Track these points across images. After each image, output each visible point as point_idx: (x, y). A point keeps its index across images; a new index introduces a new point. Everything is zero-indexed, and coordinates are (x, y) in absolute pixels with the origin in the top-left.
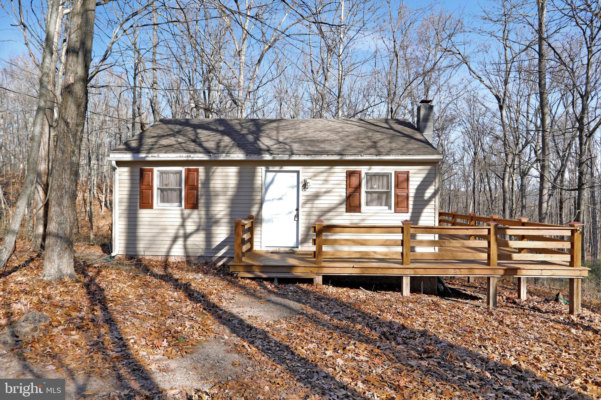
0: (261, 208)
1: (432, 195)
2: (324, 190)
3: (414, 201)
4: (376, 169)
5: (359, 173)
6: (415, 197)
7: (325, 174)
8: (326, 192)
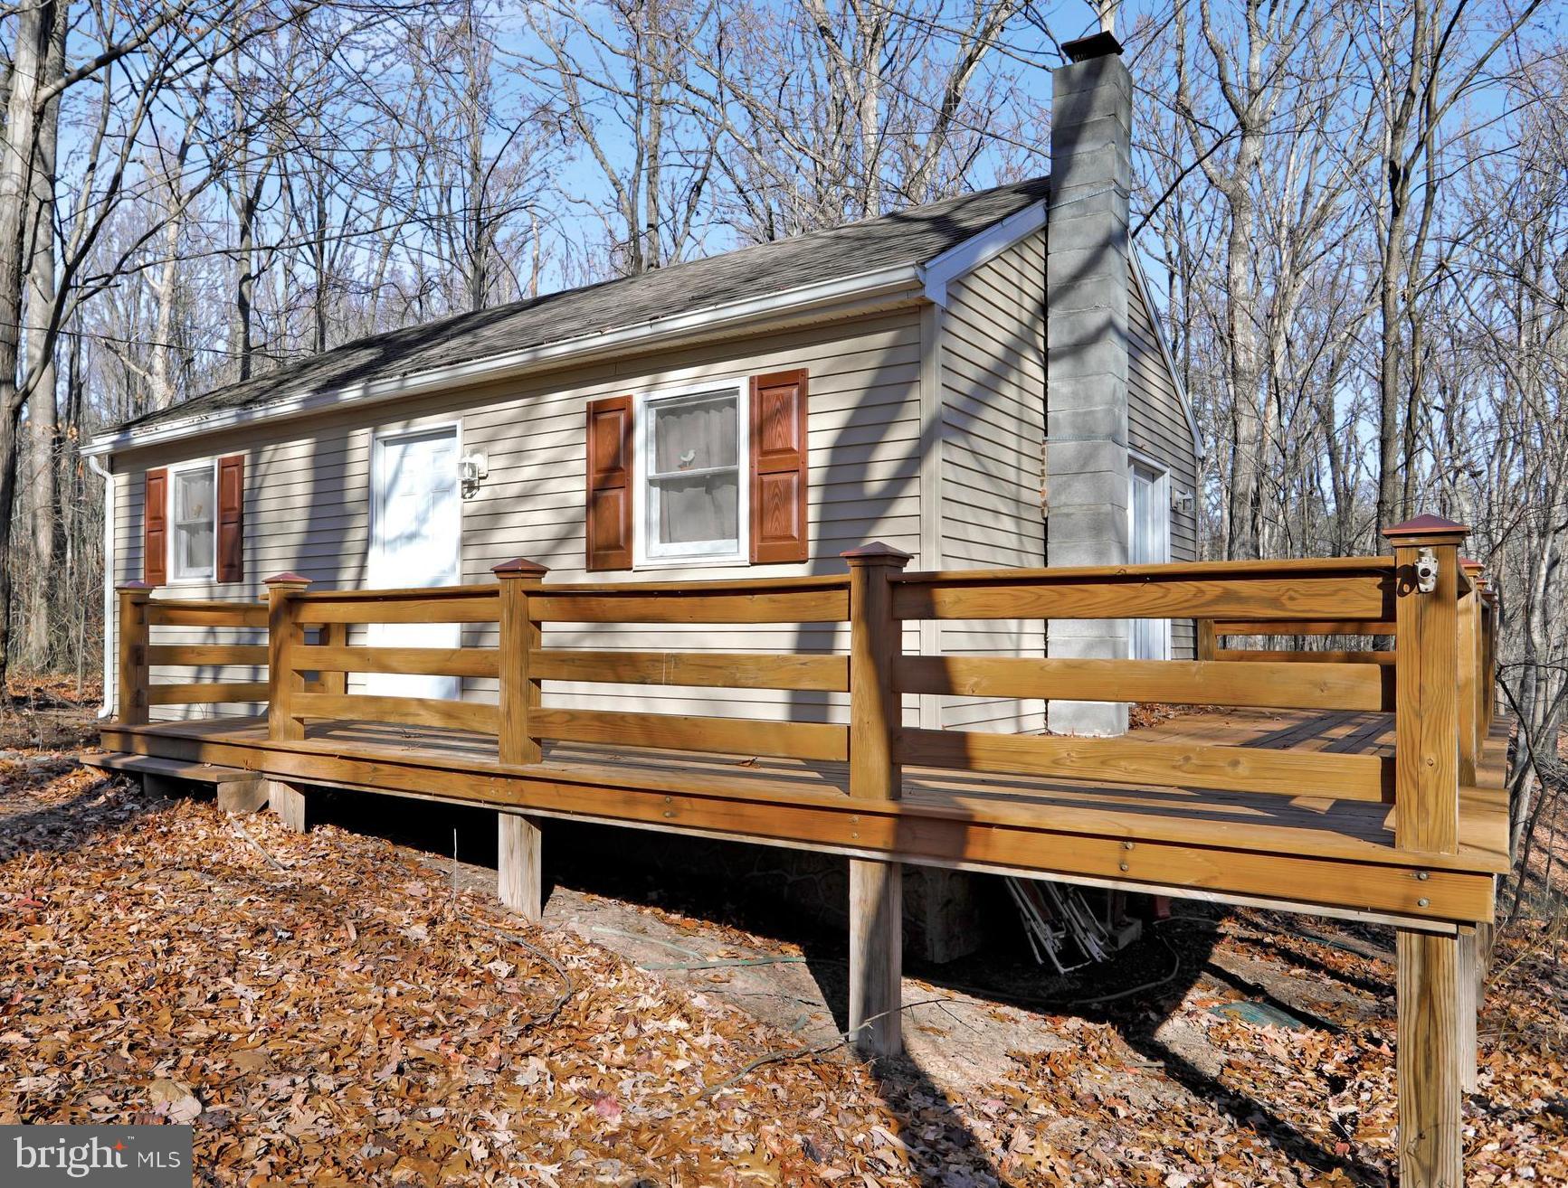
0: (362, 567)
1: (901, 469)
2: (513, 490)
3: (824, 504)
4: (678, 383)
5: (625, 404)
6: (827, 485)
7: (517, 431)
8: (523, 497)
